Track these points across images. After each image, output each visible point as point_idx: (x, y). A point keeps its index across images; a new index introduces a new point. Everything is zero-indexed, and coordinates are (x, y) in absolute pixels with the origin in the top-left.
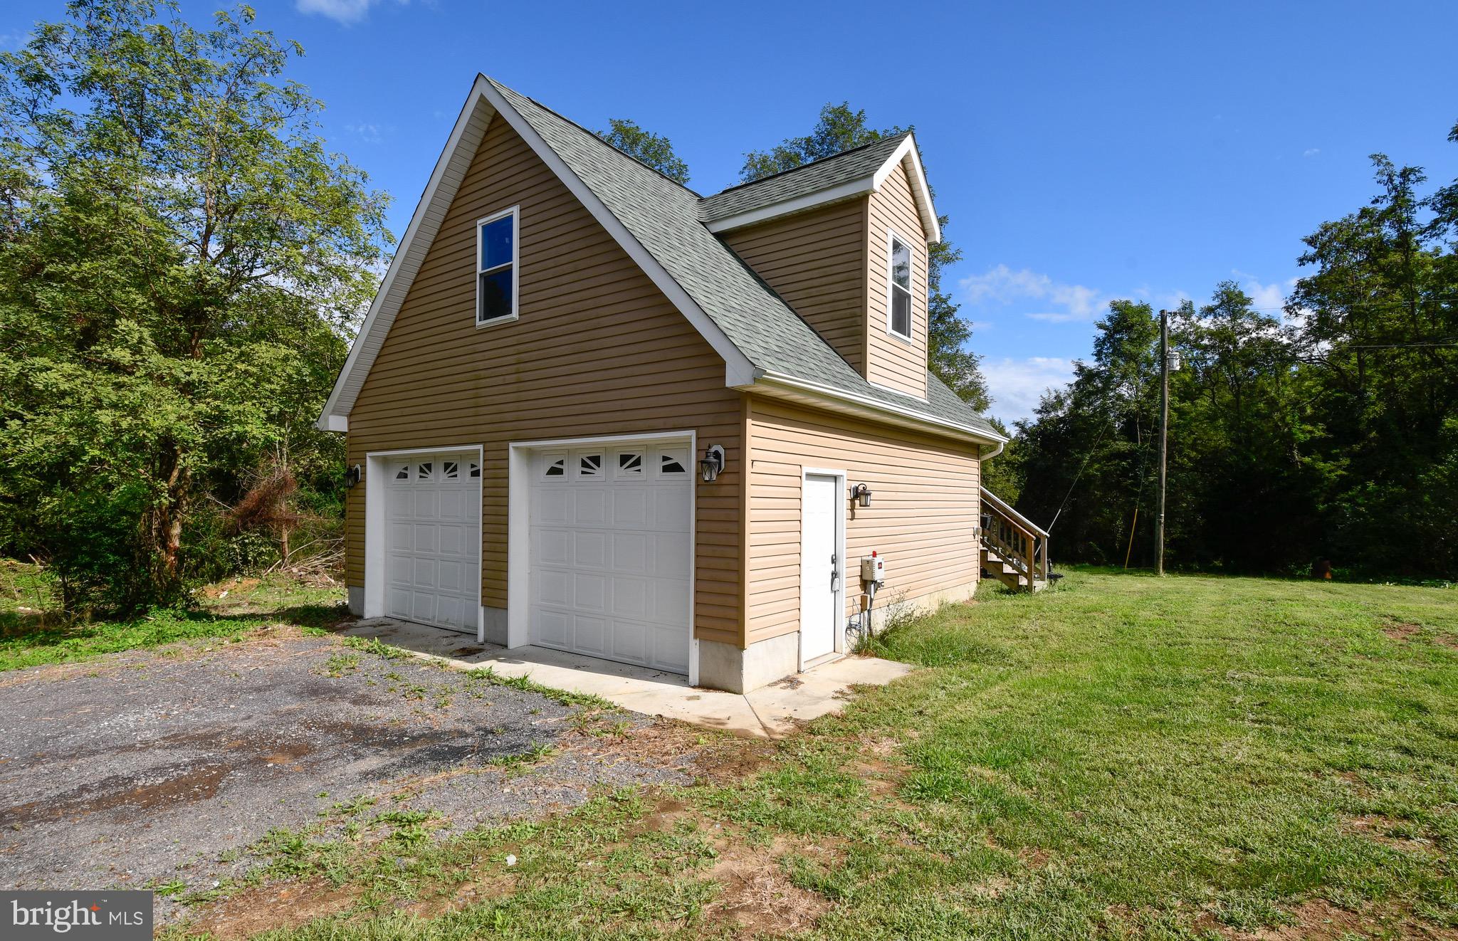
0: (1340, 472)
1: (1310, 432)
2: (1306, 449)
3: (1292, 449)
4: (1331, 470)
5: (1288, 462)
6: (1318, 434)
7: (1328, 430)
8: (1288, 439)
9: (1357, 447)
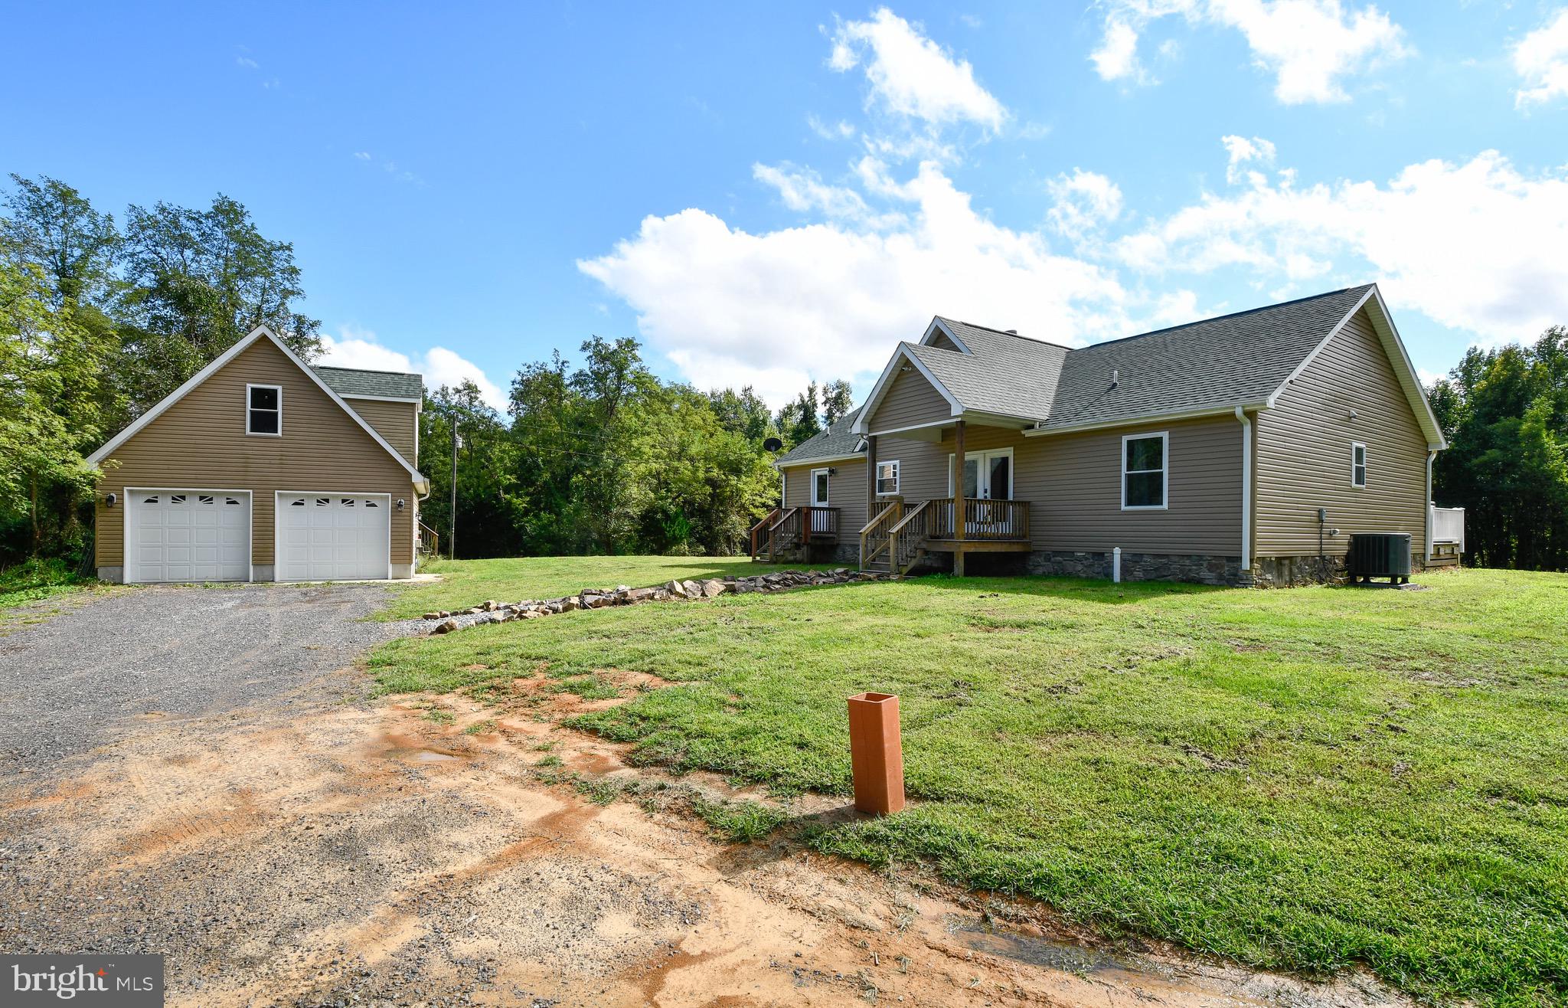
0: (524, 505)
1: (509, 479)
2: (507, 490)
3: (499, 489)
4: (520, 503)
5: (497, 497)
6: (513, 481)
7: (518, 479)
8: (497, 484)
9: (531, 490)
